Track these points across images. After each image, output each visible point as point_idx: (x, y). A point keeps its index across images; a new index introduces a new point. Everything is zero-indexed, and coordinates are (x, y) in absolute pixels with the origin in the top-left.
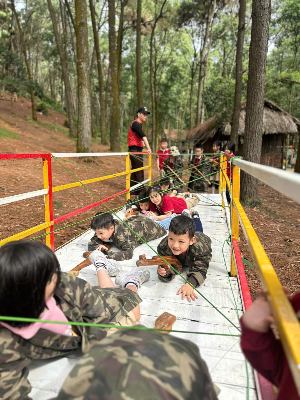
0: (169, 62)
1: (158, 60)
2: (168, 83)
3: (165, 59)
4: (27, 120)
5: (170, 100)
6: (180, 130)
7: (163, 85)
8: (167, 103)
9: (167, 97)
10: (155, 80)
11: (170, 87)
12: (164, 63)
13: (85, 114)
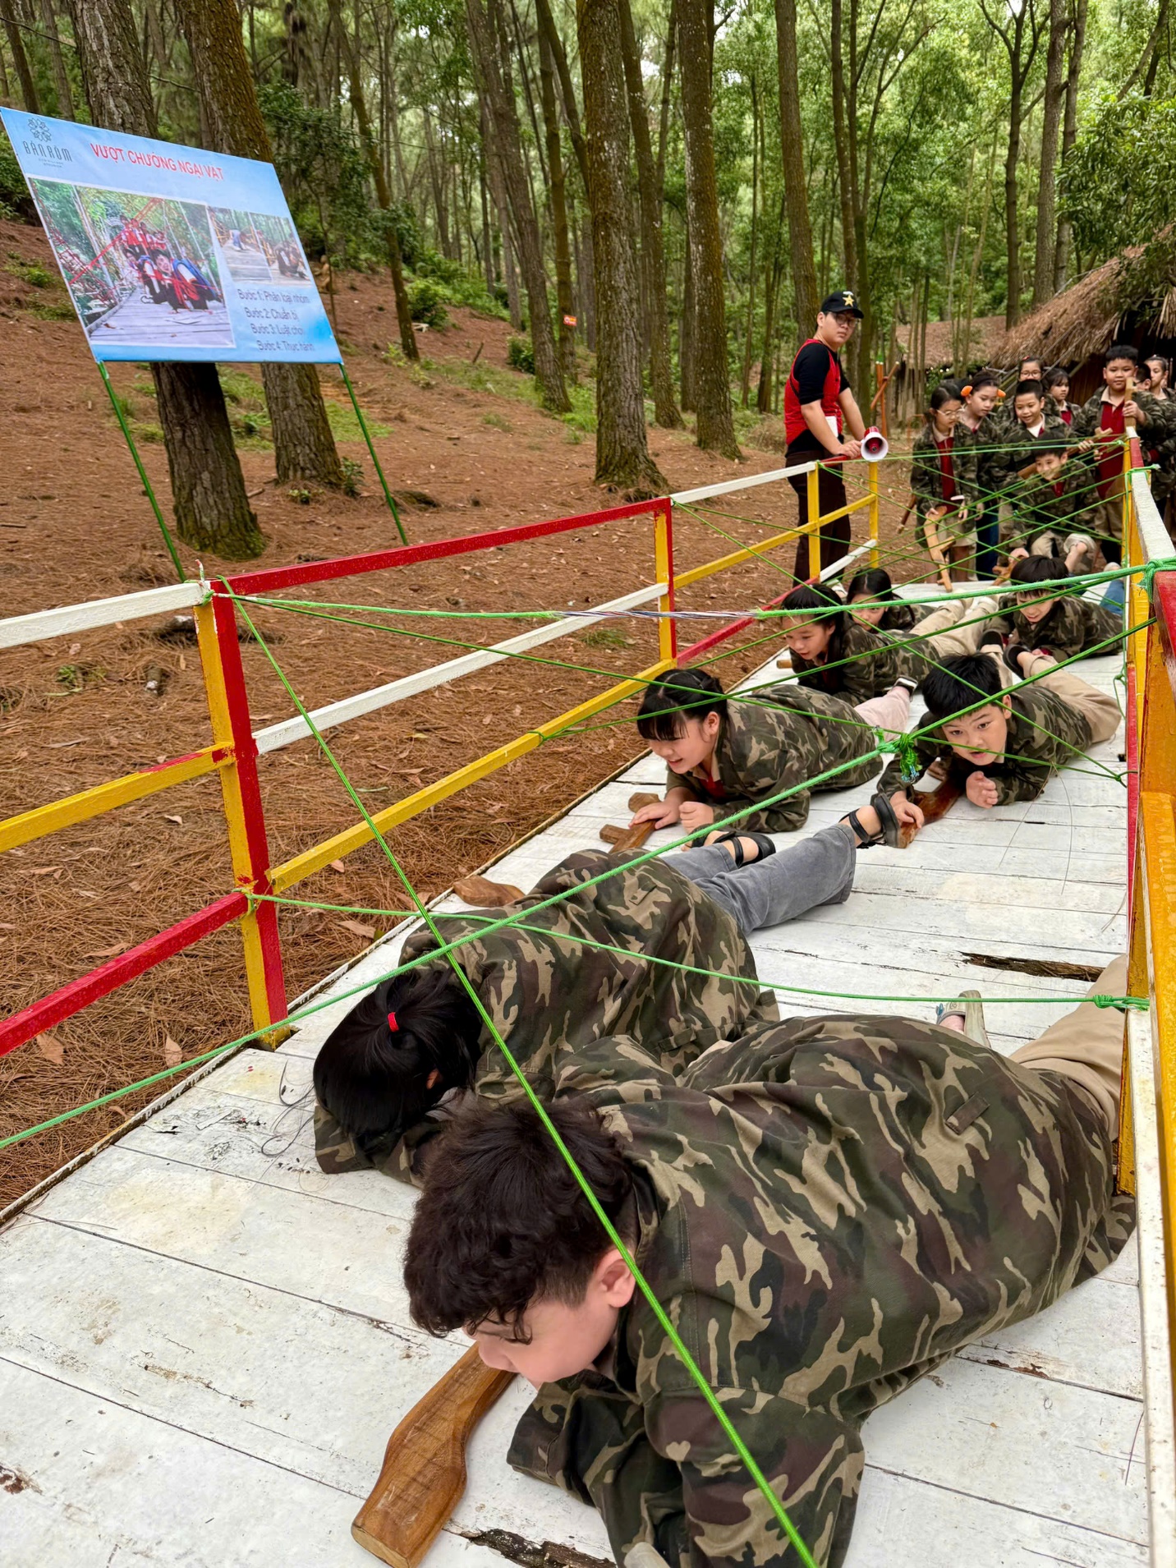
0: (910, 36)
1: (863, 32)
2: (908, 129)
3: (893, 23)
4: (385, 361)
5: (919, 201)
6: (963, 322)
7: (886, 141)
8: (904, 217)
9: (906, 190)
10: (854, 124)
11: (916, 145)
12: (889, 40)
13: (621, 330)
